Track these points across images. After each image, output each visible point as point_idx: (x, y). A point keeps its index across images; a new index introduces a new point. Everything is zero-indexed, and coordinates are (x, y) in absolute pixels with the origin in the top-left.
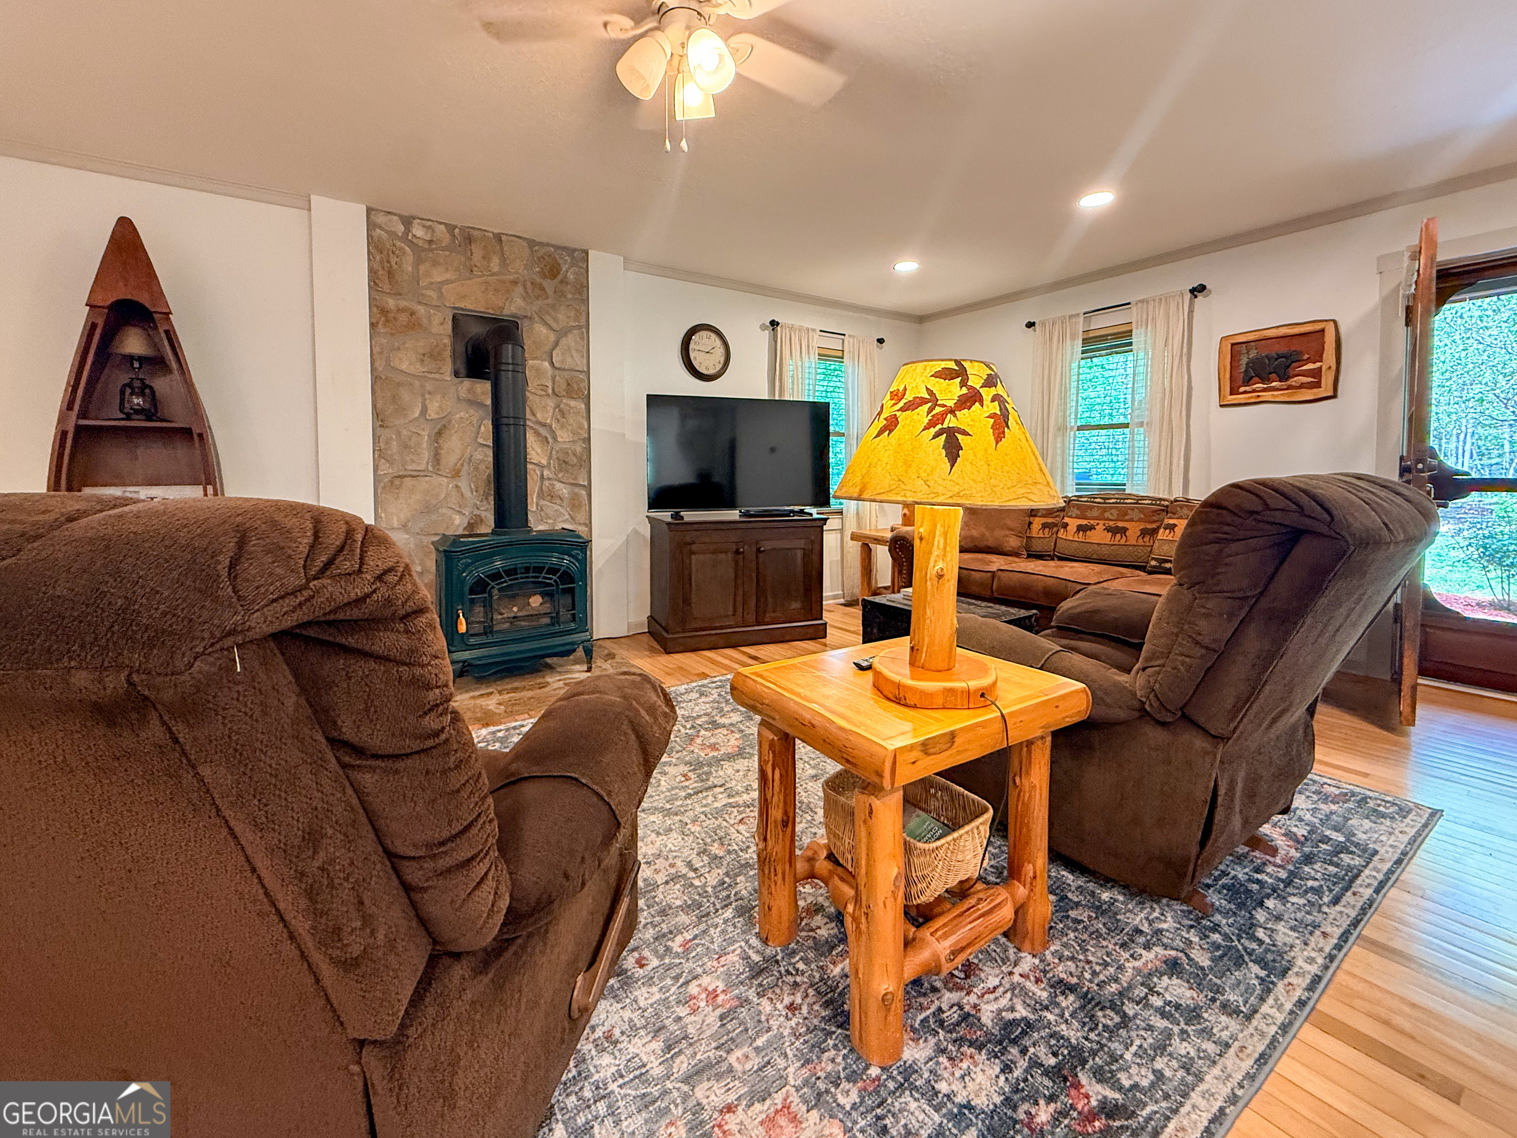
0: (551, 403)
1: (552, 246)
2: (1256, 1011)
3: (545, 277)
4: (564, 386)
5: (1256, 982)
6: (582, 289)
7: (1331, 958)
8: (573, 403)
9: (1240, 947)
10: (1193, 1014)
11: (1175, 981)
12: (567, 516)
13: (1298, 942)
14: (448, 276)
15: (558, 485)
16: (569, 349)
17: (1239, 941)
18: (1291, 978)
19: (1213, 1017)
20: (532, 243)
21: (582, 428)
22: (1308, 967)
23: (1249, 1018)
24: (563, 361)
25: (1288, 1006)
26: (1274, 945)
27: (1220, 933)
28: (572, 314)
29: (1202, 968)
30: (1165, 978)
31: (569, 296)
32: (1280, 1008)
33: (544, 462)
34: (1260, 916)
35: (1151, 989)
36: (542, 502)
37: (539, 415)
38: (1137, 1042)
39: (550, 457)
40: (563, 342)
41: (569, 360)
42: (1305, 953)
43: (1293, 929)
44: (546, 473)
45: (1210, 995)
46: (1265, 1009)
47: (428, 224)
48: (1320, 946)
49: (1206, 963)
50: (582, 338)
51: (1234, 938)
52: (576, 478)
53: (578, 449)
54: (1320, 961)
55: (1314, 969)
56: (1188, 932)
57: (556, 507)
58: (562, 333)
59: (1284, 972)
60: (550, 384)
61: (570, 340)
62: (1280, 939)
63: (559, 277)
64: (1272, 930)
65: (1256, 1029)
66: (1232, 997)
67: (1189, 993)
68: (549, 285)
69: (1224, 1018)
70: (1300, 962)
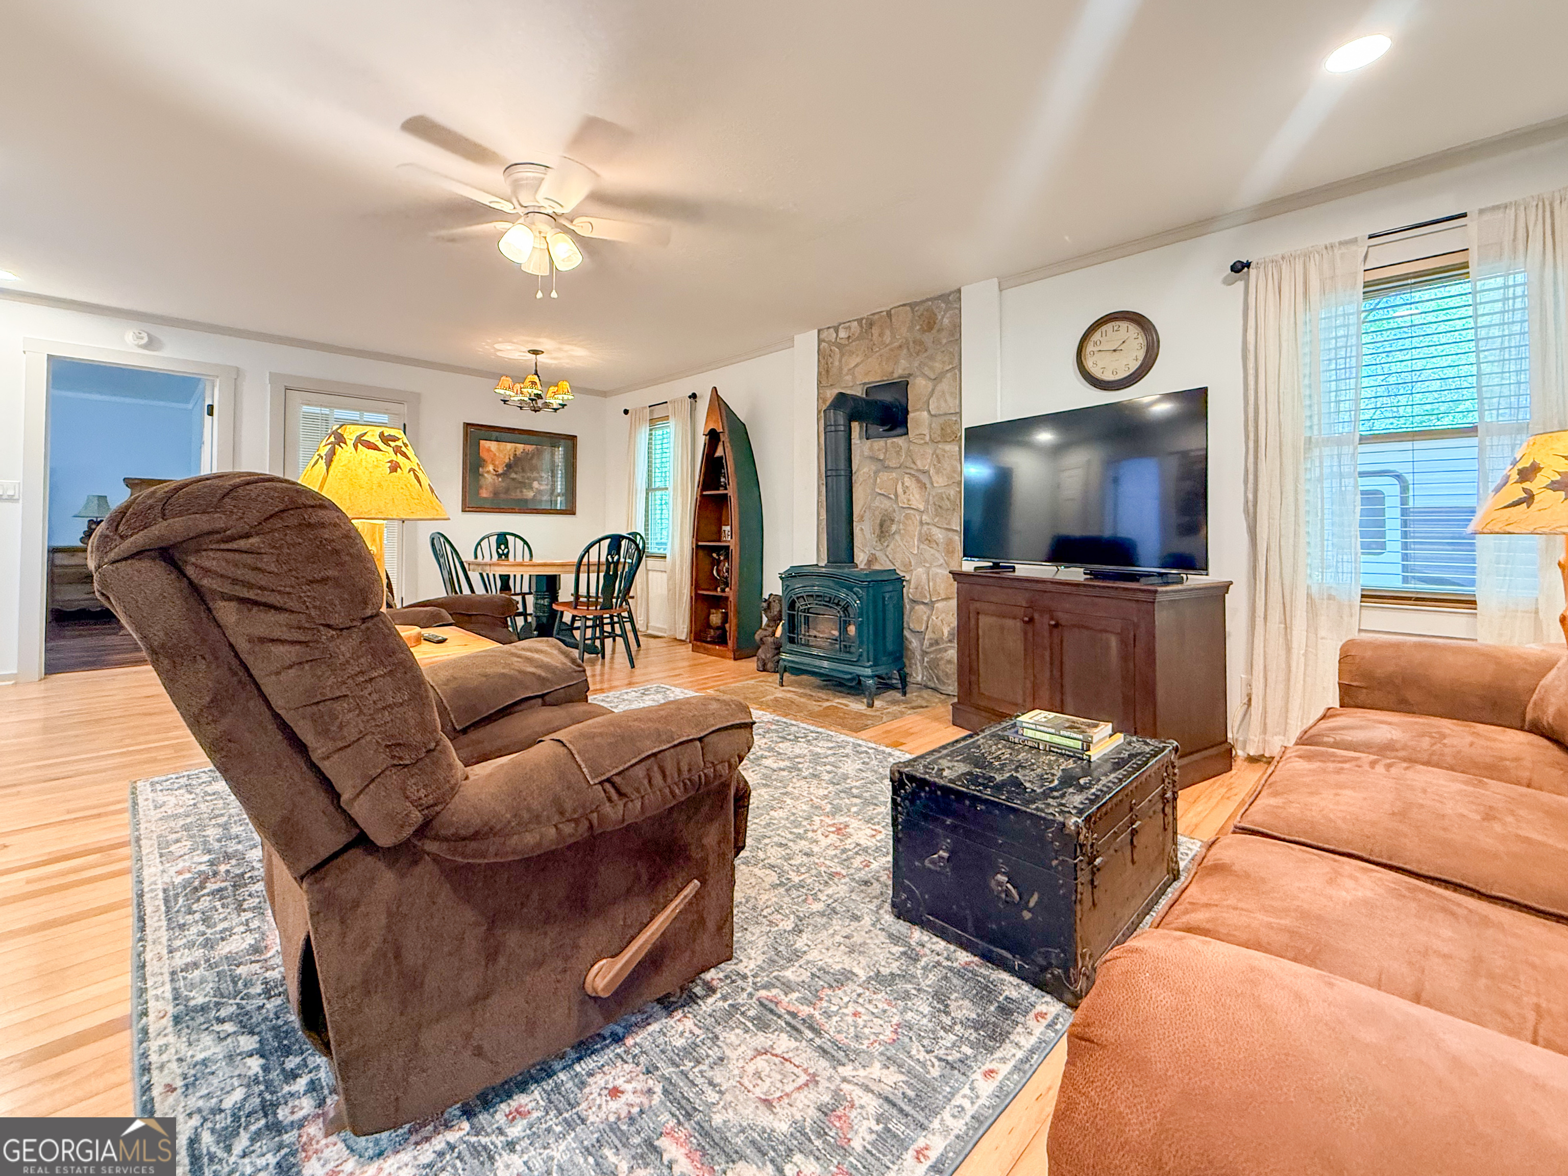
0: (929, 450)
1: (928, 300)
2: (172, 980)
3: (923, 331)
4: (939, 432)
5: (192, 994)
6: (956, 329)
7: (146, 1069)
8: (948, 447)
9: (231, 1001)
10: (209, 944)
11: (245, 945)
12: (942, 561)
13: (190, 1054)
14: (858, 360)
15: (935, 530)
16: (943, 393)
17: (238, 1004)
18: (168, 1022)
19: (198, 954)
20: (912, 306)
21: (954, 471)
22: (162, 1041)
23: (173, 973)
24: (938, 408)
25: (152, 1004)
26: (207, 1029)
27: (260, 995)
28: (946, 359)
29: (238, 966)
30: (253, 942)
31: (944, 341)
32: (157, 998)
33: (922, 507)
34: (248, 1043)
35: (251, 931)
36: (922, 546)
37: (919, 463)
38: (221, 910)
39: (927, 502)
40: (939, 388)
41: (943, 404)
42: (173, 1051)
43: (204, 1062)
44: (924, 517)
45: (212, 961)
46: (168, 987)
47: (846, 324)
48: (166, 1071)
49: (239, 971)
50: (954, 380)
51: (244, 1002)
52: (948, 524)
53: (952, 493)
54: (154, 1058)
55: (154, 1045)
56: (280, 972)
57: (932, 551)
58: (937, 380)
59: (177, 1020)
60: (926, 432)
61: (944, 386)
62: (207, 1039)
63: (936, 327)
64: (221, 1040)
65: (162, 974)
66: (196, 974)
67: (227, 950)
68: (928, 338)
69: (189, 960)
70: (171, 1039)
